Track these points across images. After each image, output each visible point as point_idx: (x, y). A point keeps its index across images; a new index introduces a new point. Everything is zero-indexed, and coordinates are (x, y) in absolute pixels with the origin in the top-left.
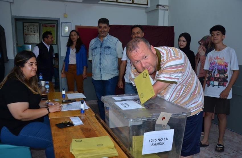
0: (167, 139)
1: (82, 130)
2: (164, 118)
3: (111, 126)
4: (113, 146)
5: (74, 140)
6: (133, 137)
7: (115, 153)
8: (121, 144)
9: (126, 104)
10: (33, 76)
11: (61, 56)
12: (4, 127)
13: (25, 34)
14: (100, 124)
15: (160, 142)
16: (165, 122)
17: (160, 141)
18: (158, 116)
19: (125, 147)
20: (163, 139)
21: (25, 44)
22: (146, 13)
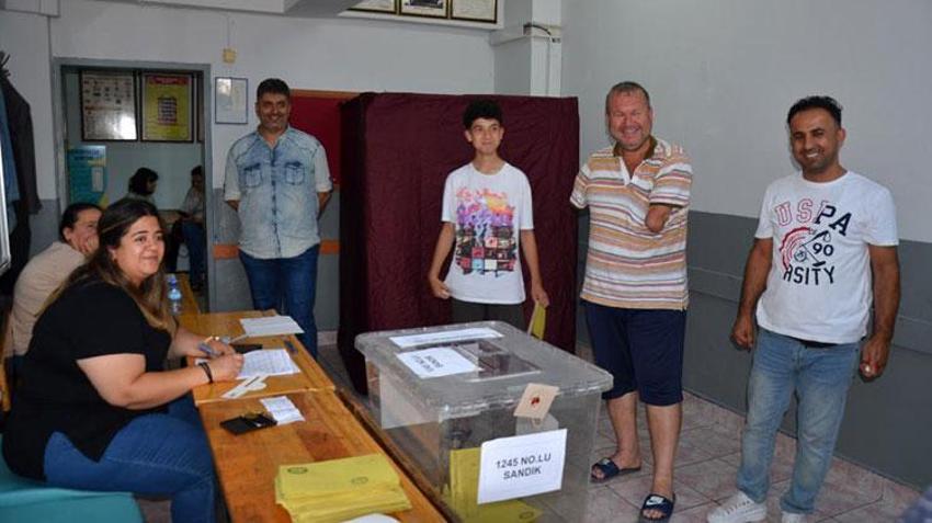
0: (547, 458)
1: (302, 437)
2: (537, 400)
3: (387, 423)
4: (397, 482)
5: (283, 469)
6: (452, 452)
7: (403, 503)
8: (418, 475)
9: (429, 358)
10: (152, 275)
11: (214, 186)
12: (57, 433)
13: (87, 108)
14: (353, 419)
15: (529, 467)
16: (541, 410)
17: (528, 465)
18: (519, 395)
19: (428, 484)
20: (537, 459)
21: (84, 140)
22: (491, 45)
